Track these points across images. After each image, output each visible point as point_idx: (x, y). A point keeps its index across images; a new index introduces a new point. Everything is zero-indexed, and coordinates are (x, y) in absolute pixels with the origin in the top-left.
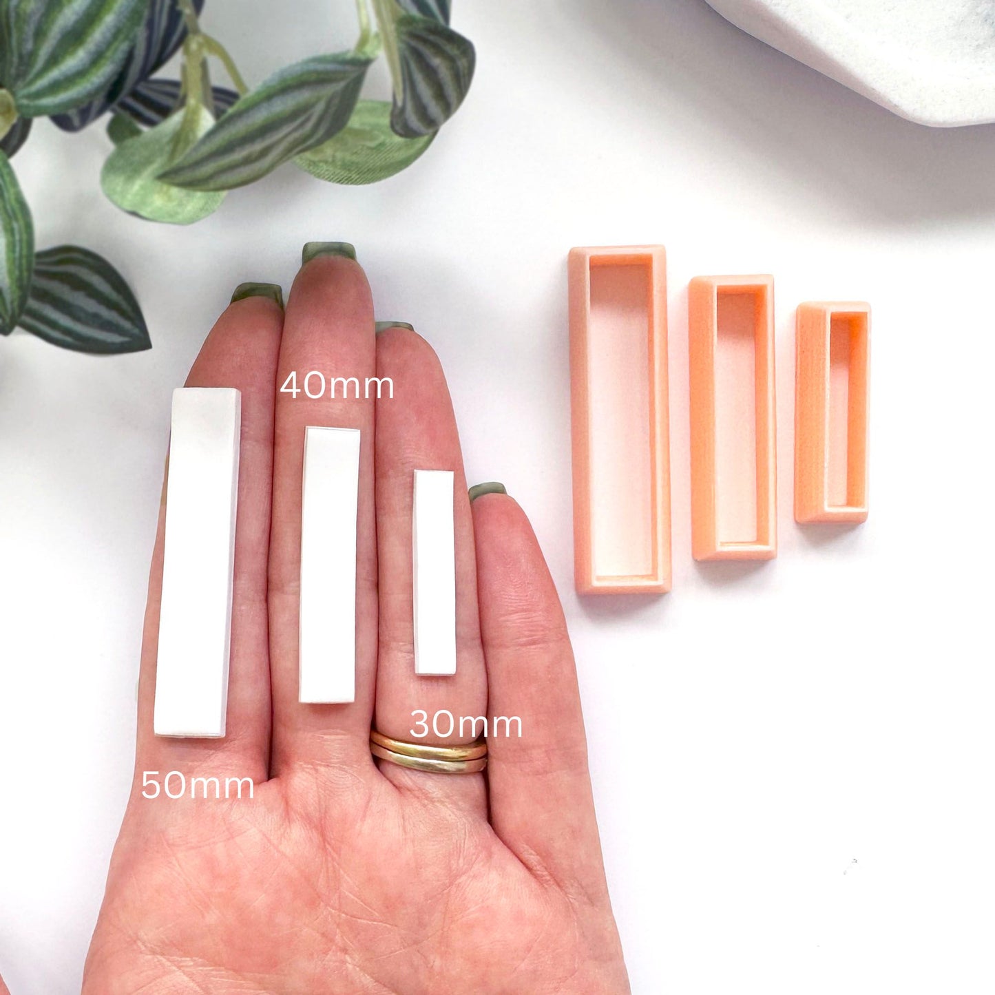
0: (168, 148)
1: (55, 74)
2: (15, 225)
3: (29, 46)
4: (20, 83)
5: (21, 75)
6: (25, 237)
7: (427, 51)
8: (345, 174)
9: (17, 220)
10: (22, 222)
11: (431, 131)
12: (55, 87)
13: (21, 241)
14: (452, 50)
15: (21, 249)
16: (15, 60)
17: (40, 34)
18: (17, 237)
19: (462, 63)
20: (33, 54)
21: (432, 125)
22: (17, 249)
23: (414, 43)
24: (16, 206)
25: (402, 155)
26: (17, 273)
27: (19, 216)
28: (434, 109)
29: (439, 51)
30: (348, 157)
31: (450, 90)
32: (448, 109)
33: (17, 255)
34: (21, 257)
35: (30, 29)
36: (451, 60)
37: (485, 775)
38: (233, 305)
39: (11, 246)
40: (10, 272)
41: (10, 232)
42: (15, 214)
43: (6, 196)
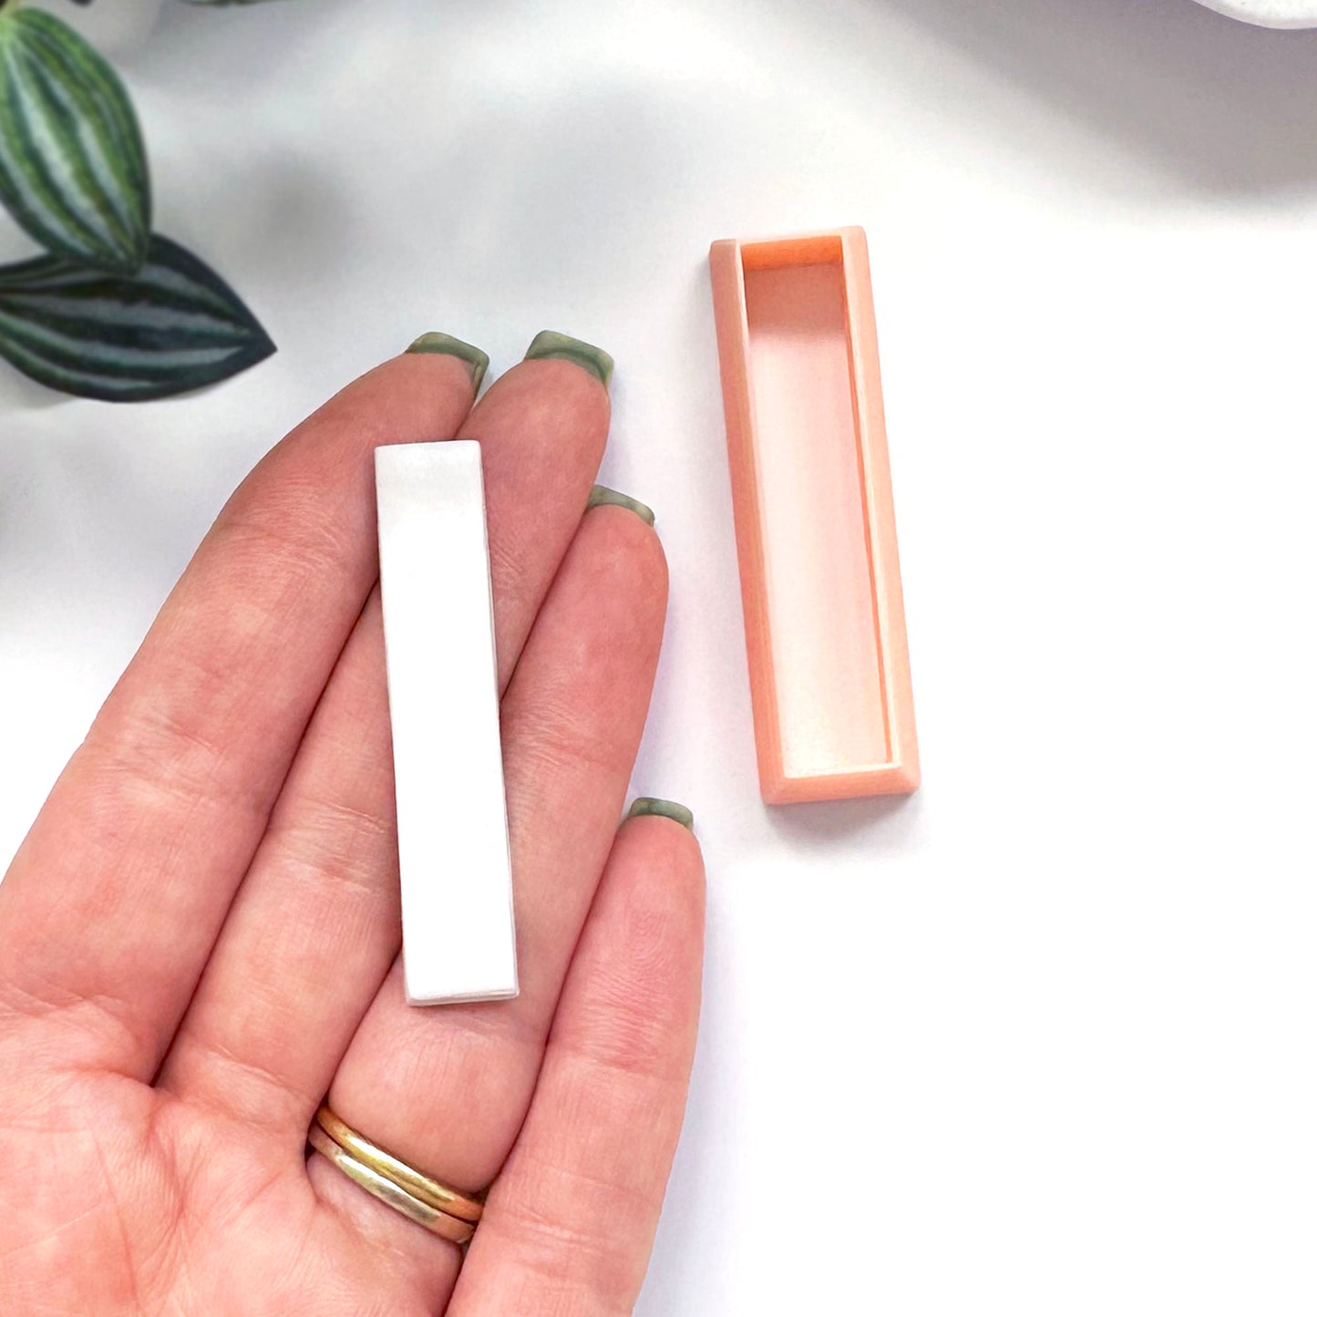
2: (98, 97)
22: (113, 130)
24: (88, 67)
26: (124, 165)
37: (461, 1249)
38: (407, 355)
39: (103, 131)
40: (115, 169)
41: (93, 110)
42: (94, 84)
43: (69, 60)
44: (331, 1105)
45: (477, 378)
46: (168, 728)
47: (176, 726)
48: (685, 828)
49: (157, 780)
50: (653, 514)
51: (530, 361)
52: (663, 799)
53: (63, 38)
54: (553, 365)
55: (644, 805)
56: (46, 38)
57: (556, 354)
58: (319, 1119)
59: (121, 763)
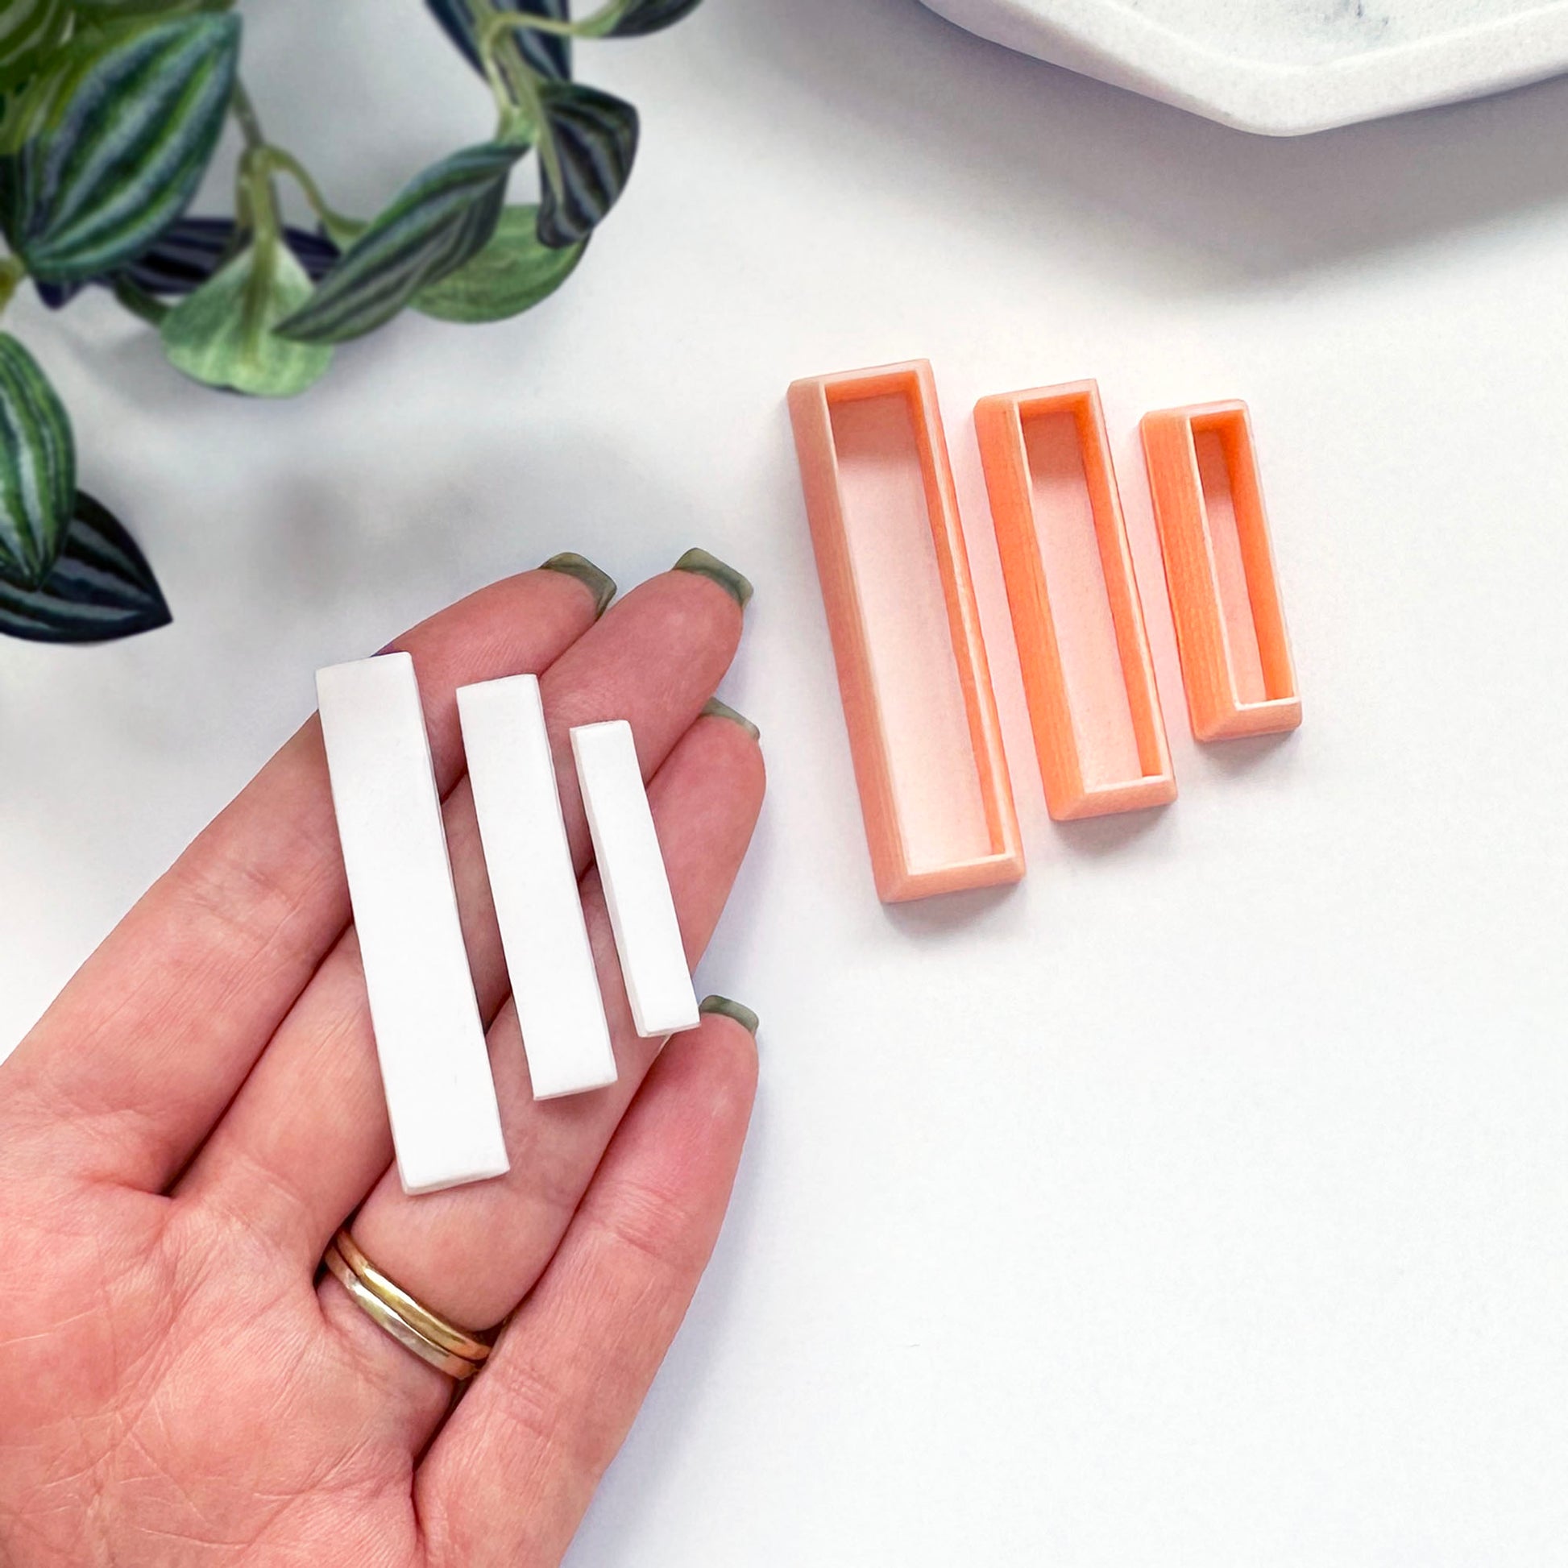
0: (240, 303)
1: (96, 220)
2: (45, 432)
3: (50, 188)
4: (36, 241)
5: (37, 230)
6: (61, 445)
7: (577, 127)
8: (471, 310)
9: (47, 424)
10: (55, 427)
11: (582, 236)
12: (98, 237)
13: (56, 453)
14: (610, 120)
15: (57, 463)
16: (30, 210)
17: (68, 171)
18: (50, 447)
19: (623, 137)
20: (57, 200)
21: (586, 224)
22: (51, 464)
23: (563, 119)
24: (44, 404)
25: (544, 275)
26: (53, 497)
27: (52, 419)
28: (588, 203)
29: (593, 124)
30: (474, 287)
31: (608, 176)
32: (606, 201)
33: (51, 472)
34: (57, 474)
35: (53, 167)
36: (609, 134)
39: (42, 462)
40: (42, 498)
41: (39, 442)
42: (44, 417)
43: (29, 393)
44: (352, 1231)
45: (600, 606)
46: (251, 876)
47: (259, 876)
48: (749, 1034)
49: (229, 921)
50: (758, 733)
51: (679, 572)
52: (733, 1000)
53: (28, 372)
54: (697, 581)
55: (713, 1002)
56: (13, 366)
57: (701, 572)
58: (339, 1241)
59: (201, 897)
